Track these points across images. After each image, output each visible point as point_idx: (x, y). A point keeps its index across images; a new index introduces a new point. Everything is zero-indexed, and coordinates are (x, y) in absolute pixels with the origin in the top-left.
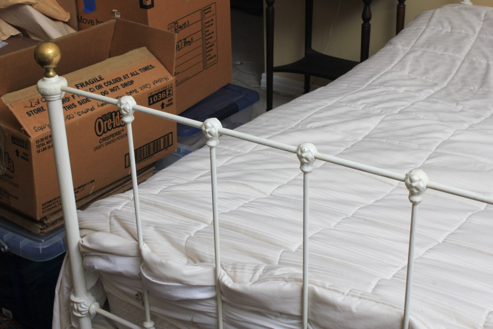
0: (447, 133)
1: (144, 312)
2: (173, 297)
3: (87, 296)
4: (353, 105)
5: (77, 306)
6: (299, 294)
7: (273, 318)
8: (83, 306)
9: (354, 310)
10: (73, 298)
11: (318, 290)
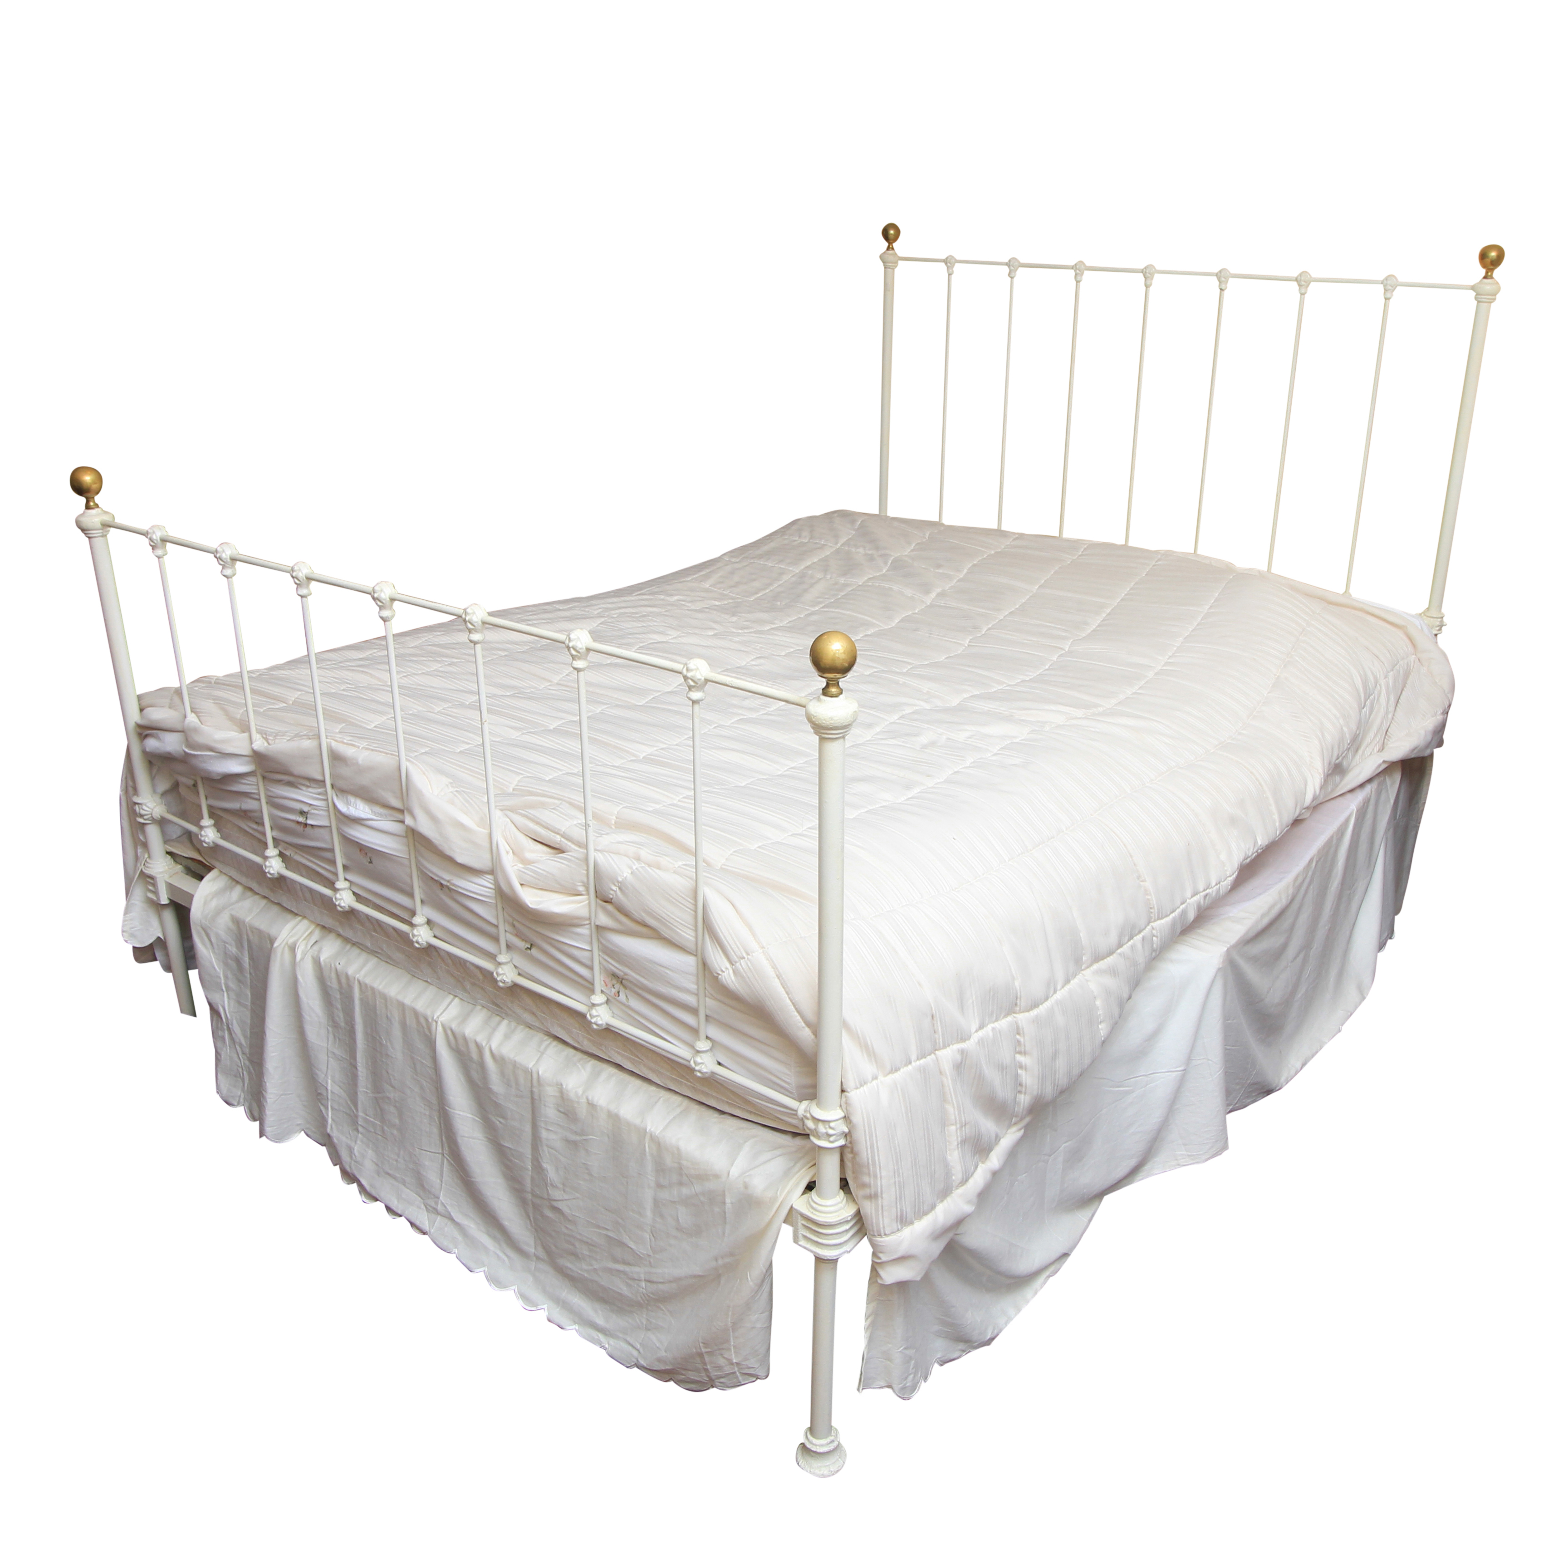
0: (667, 635)
1: (199, 807)
2: (209, 772)
3: (152, 797)
4: (587, 610)
5: (139, 809)
6: (318, 752)
7: (304, 788)
8: (144, 807)
9: (360, 762)
10: (136, 799)
11: (334, 744)
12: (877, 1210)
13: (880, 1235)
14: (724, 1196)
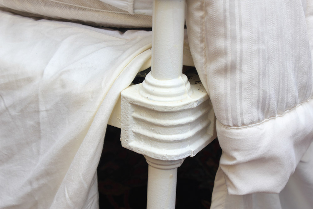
12: (233, 89)
13: (236, 125)
14: (37, 101)
